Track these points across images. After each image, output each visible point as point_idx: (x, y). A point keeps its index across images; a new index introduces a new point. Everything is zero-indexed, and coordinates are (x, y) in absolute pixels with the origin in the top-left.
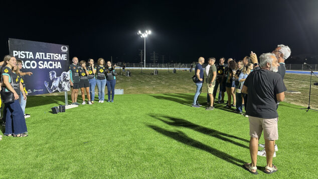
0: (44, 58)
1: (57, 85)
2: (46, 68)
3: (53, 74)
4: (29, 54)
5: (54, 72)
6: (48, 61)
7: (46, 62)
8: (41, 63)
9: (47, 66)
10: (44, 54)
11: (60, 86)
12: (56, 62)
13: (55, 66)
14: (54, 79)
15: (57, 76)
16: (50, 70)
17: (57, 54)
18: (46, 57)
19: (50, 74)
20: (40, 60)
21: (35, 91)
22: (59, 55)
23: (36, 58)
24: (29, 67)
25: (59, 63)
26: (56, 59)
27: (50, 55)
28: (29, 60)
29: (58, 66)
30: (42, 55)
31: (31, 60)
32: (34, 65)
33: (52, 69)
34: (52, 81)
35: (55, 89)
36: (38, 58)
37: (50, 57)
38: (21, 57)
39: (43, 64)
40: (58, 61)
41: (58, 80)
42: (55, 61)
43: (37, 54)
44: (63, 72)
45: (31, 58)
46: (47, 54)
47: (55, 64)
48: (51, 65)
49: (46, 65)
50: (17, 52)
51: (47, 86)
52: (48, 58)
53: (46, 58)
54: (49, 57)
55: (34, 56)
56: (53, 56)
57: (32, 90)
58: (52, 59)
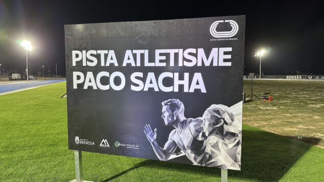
0: (147, 64)
1: (187, 142)
2: (151, 89)
3: (174, 107)
4: (106, 56)
5: (178, 101)
6: (158, 71)
7: (151, 75)
8: (137, 78)
9: (154, 86)
10: (146, 52)
11: (197, 146)
12: (187, 75)
13: (181, 87)
14: (175, 123)
15: (186, 115)
16: (163, 96)
17: (193, 51)
18: (152, 59)
19: (164, 108)
20: (137, 69)
21: (118, 144)
22: (201, 52)
23: (124, 65)
24: (106, 88)
25: (198, 76)
26: (187, 64)
27: (168, 55)
28: (105, 69)
29: (194, 87)
30: (142, 55)
31: (111, 69)
32: (117, 81)
33: (172, 95)
34: (170, 128)
35: (178, 151)
36: (129, 65)
37: (167, 61)
38: (90, 64)
39: (144, 80)
40: (192, 71)
41: (192, 126)
42: (182, 71)
43: (128, 53)
44: (213, 107)
45: (112, 65)
46: (158, 52)
47: (181, 78)
48: (168, 82)
49: (153, 83)
50: (78, 52)
52: (158, 64)
53: (152, 65)
54: (161, 61)
55: (120, 58)
56: (176, 55)
57: (112, 143)
58: (172, 64)
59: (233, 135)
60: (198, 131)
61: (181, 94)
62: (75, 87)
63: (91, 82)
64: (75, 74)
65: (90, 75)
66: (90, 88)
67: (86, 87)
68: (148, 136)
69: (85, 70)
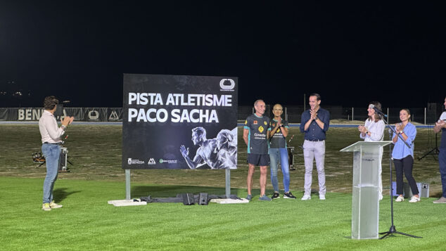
0: (183, 104)
1: (207, 155)
2: (185, 121)
3: (199, 133)
4: (155, 97)
5: (202, 128)
6: (190, 108)
7: (185, 111)
8: (176, 113)
9: (187, 118)
10: (182, 96)
11: (214, 157)
12: (207, 111)
13: (204, 119)
14: (200, 143)
15: (207, 138)
16: (193, 125)
17: (211, 96)
18: (186, 101)
19: (194, 134)
20: (175, 107)
21: (162, 161)
22: (215, 96)
23: (167, 104)
24: (154, 120)
25: (214, 112)
26: (207, 104)
27: (196, 98)
28: (153, 107)
29: (212, 119)
30: (180, 98)
31: (158, 107)
32: (162, 116)
33: (199, 124)
34: (197, 147)
35: (202, 162)
36: (170, 104)
37: (196, 102)
38: (142, 103)
39: (180, 114)
40: (211, 108)
41: (210, 144)
42: (204, 108)
43: (170, 96)
44: (223, 131)
45: (158, 104)
46: (190, 96)
47: (204, 113)
48: (196, 116)
49: (187, 117)
50: (134, 94)
51: (185, 154)
52: (190, 104)
53: (186, 104)
54: (192, 102)
55: (165, 100)
56: (201, 98)
57: (157, 161)
58: (199, 104)
59: (233, 147)
60: (214, 147)
61: (204, 124)
62: (130, 120)
63: (143, 116)
64: (130, 110)
65: (142, 111)
66: (142, 121)
67: (138, 120)
68: (183, 154)
69: (138, 107)
